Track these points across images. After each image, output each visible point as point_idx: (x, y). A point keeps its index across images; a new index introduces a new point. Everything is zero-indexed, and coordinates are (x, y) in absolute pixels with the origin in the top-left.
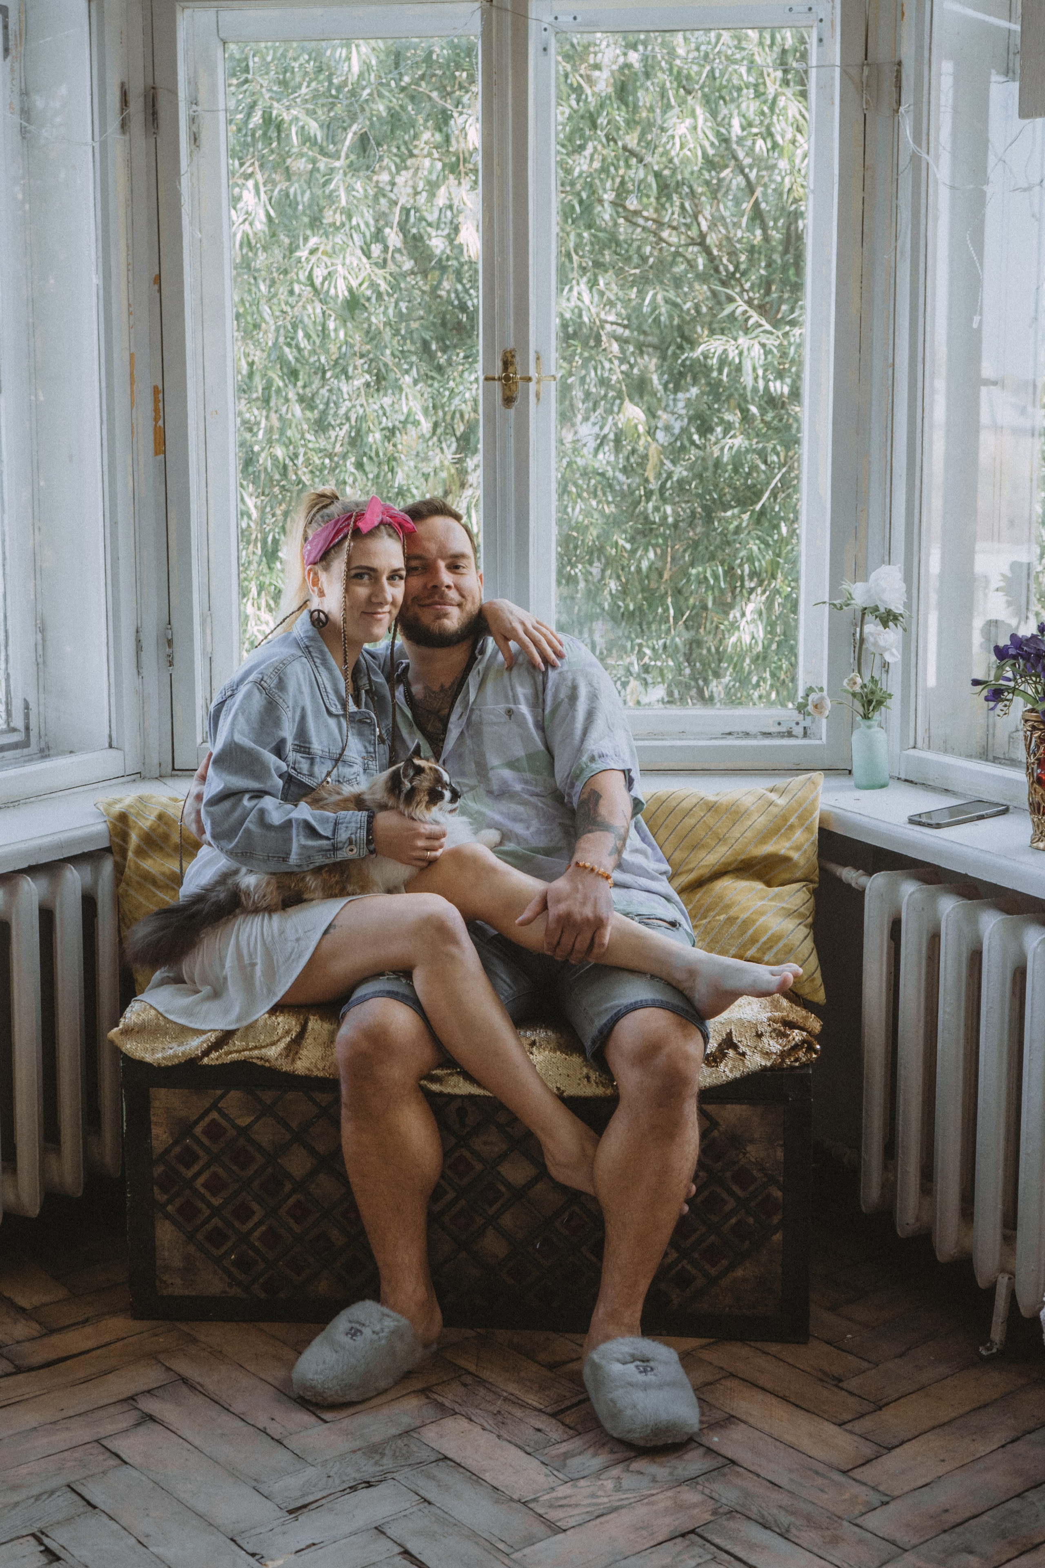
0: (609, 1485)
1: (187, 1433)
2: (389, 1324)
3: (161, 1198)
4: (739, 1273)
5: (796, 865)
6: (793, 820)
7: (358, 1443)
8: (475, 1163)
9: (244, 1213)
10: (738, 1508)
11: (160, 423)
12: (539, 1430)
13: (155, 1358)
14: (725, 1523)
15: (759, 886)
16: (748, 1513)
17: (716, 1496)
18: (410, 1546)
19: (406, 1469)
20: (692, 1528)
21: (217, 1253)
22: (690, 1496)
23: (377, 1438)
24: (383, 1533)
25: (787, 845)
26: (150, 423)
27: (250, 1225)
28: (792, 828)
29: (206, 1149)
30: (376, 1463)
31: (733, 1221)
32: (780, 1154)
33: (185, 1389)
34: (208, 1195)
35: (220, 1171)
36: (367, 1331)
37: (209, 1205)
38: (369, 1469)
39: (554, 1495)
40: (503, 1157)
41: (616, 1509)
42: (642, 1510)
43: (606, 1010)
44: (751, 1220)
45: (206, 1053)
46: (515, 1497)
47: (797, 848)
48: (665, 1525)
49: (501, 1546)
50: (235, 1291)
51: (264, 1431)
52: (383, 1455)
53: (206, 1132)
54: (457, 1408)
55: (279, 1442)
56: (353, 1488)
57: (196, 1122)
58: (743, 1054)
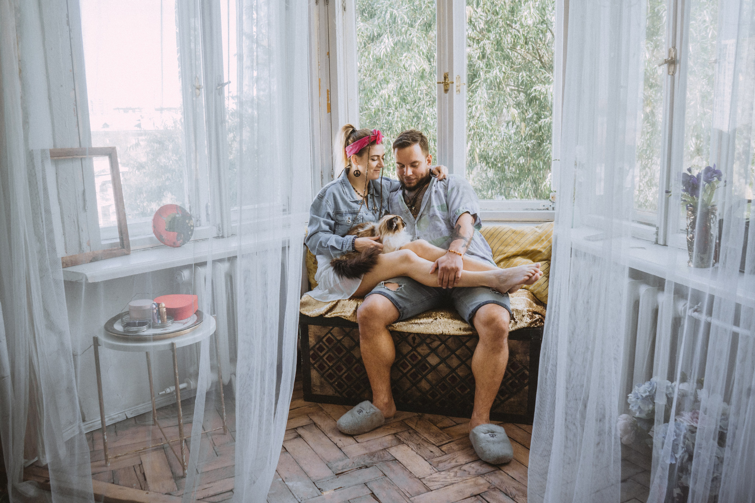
0: (452, 474)
1: (310, 443)
2: (372, 411)
3: (312, 361)
4: (512, 399)
5: (544, 254)
6: (543, 238)
7: (367, 452)
8: (418, 356)
9: (339, 369)
10: (498, 487)
11: (329, 102)
12: (432, 452)
13: (307, 415)
14: (492, 492)
15: (530, 261)
16: (501, 489)
17: (490, 481)
18: (374, 492)
19: (381, 462)
20: (479, 493)
21: (331, 381)
22: (481, 481)
23: (374, 450)
24: (367, 486)
25: (541, 247)
26: (326, 102)
27: (342, 373)
28: (543, 240)
29: (327, 346)
30: (371, 459)
31: (510, 381)
32: (528, 358)
33: (314, 427)
34: (328, 362)
35: (331, 354)
36: (364, 412)
37: (328, 365)
38: (368, 461)
39: (431, 476)
40: (428, 355)
41: (453, 484)
42: (462, 486)
43: (475, 304)
44: (517, 381)
45: (326, 313)
46: (417, 476)
47: (545, 248)
48: (469, 491)
49: (407, 495)
50: (337, 394)
51: (336, 444)
52: (374, 456)
53: (326, 340)
54: (405, 441)
55: (340, 449)
56: (361, 468)
57: (324, 337)
58: (517, 322)
